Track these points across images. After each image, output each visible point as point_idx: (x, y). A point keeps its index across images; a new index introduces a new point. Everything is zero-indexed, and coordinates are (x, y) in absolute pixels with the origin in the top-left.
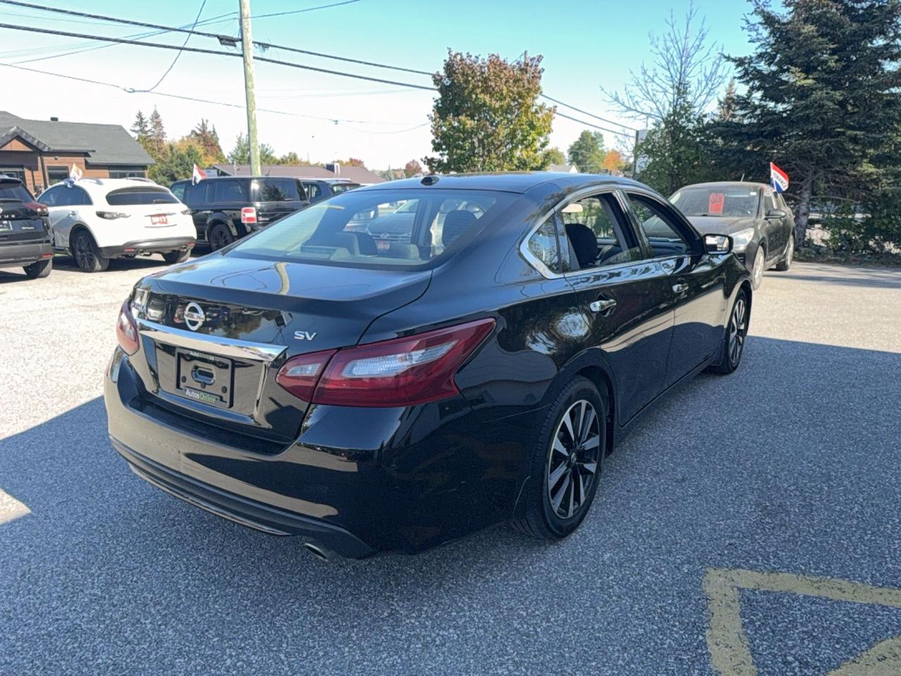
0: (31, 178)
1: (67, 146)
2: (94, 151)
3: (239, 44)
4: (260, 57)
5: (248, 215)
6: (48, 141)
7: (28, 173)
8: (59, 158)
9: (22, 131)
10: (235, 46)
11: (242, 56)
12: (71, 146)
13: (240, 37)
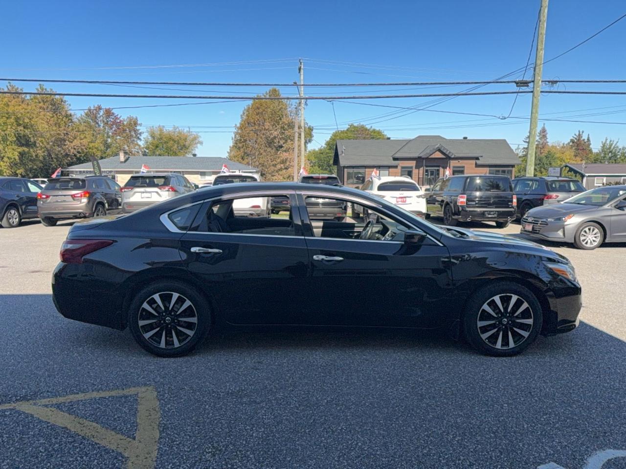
0: (443, 173)
1: (467, 154)
2: (482, 156)
3: (531, 85)
4: (549, 90)
5: (462, 200)
6: (454, 152)
7: (441, 170)
8: (461, 161)
9: (442, 146)
10: (528, 86)
11: (532, 92)
12: (469, 153)
13: (533, 80)
